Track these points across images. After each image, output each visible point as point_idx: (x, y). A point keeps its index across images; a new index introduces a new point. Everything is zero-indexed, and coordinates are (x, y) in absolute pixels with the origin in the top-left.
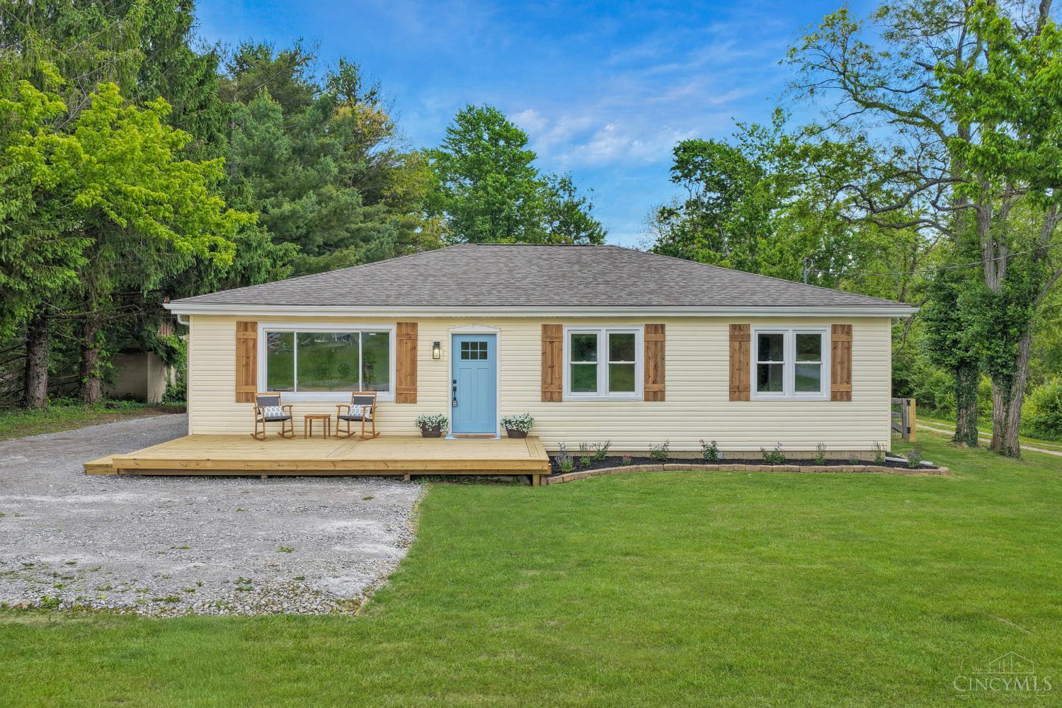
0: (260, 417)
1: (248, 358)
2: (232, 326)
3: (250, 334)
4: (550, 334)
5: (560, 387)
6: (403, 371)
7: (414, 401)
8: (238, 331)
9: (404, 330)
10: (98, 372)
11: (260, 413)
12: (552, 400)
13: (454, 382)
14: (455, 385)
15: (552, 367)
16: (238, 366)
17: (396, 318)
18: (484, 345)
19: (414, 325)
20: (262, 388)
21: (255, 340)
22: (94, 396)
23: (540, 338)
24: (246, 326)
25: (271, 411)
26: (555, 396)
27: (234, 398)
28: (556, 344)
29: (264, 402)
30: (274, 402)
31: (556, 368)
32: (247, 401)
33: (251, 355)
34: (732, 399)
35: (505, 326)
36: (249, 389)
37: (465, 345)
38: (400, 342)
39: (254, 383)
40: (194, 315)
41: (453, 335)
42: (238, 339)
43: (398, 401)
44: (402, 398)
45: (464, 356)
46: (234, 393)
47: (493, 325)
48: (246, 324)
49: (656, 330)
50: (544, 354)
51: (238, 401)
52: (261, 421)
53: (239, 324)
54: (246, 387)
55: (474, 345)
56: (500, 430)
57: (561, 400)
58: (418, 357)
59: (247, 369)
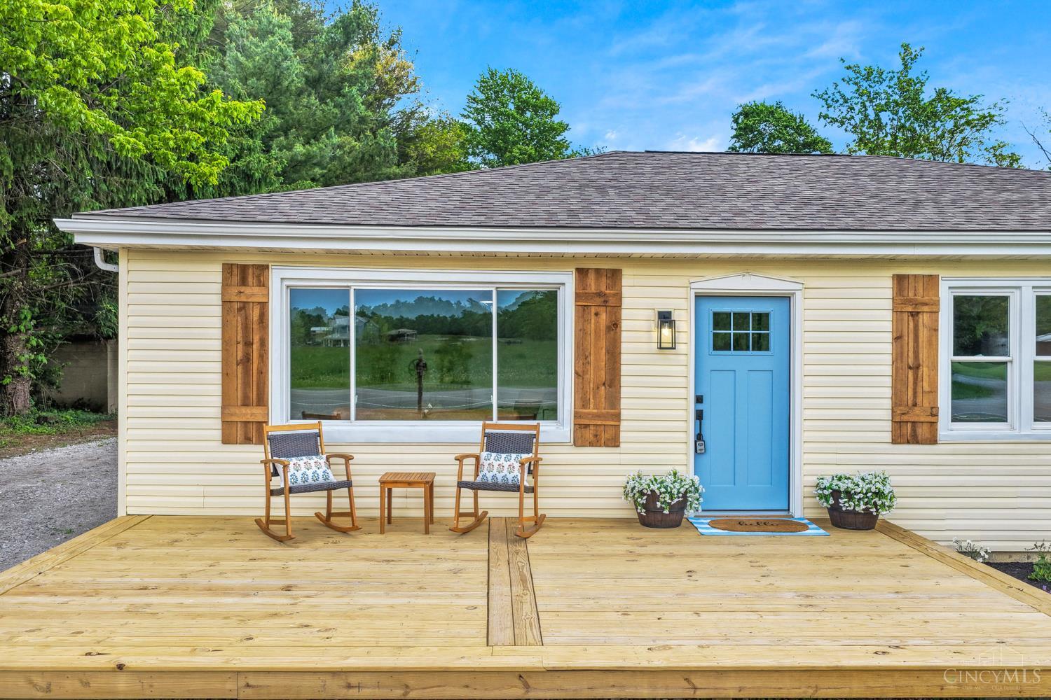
0: (277, 483)
1: (248, 344)
2: (212, 275)
3: (252, 292)
4: (911, 295)
5: (934, 412)
6: (591, 376)
7: (614, 442)
8: (225, 285)
9: (592, 284)
10: (25, 368)
11: (276, 473)
12: (914, 440)
13: (699, 399)
14: (700, 407)
15: (916, 368)
16: (225, 362)
17: (575, 257)
18: (762, 320)
19: (615, 275)
20: (279, 415)
21: (264, 306)
22: (19, 405)
23: (888, 304)
24: (244, 275)
25: (303, 468)
26: (923, 431)
27: (218, 434)
28: (924, 319)
29: (286, 446)
30: (309, 445)
31: (924, 370)
32: (247, 440)
33: (256, 339)
35: (814, 278)
36: (253, 413)
37: (720, 320)
38: (582, 311)
39: (262, 400)
40: (130, 249)
41: (699, 297)
42: (226, 303)
43: (578, 442)
44: (589, 434)
45: (721, 344)
46: (218, 424)
47: (786, 274)
48: (244, 268)
50: (898, 338)
51: (226, 440)
52: (278, 492)
53: (228, 269)
54: (244, 410)
55: (741, 319)
56: (802, 505)
57: (933, 441)
58: (624, 347)
59: (247, 372)
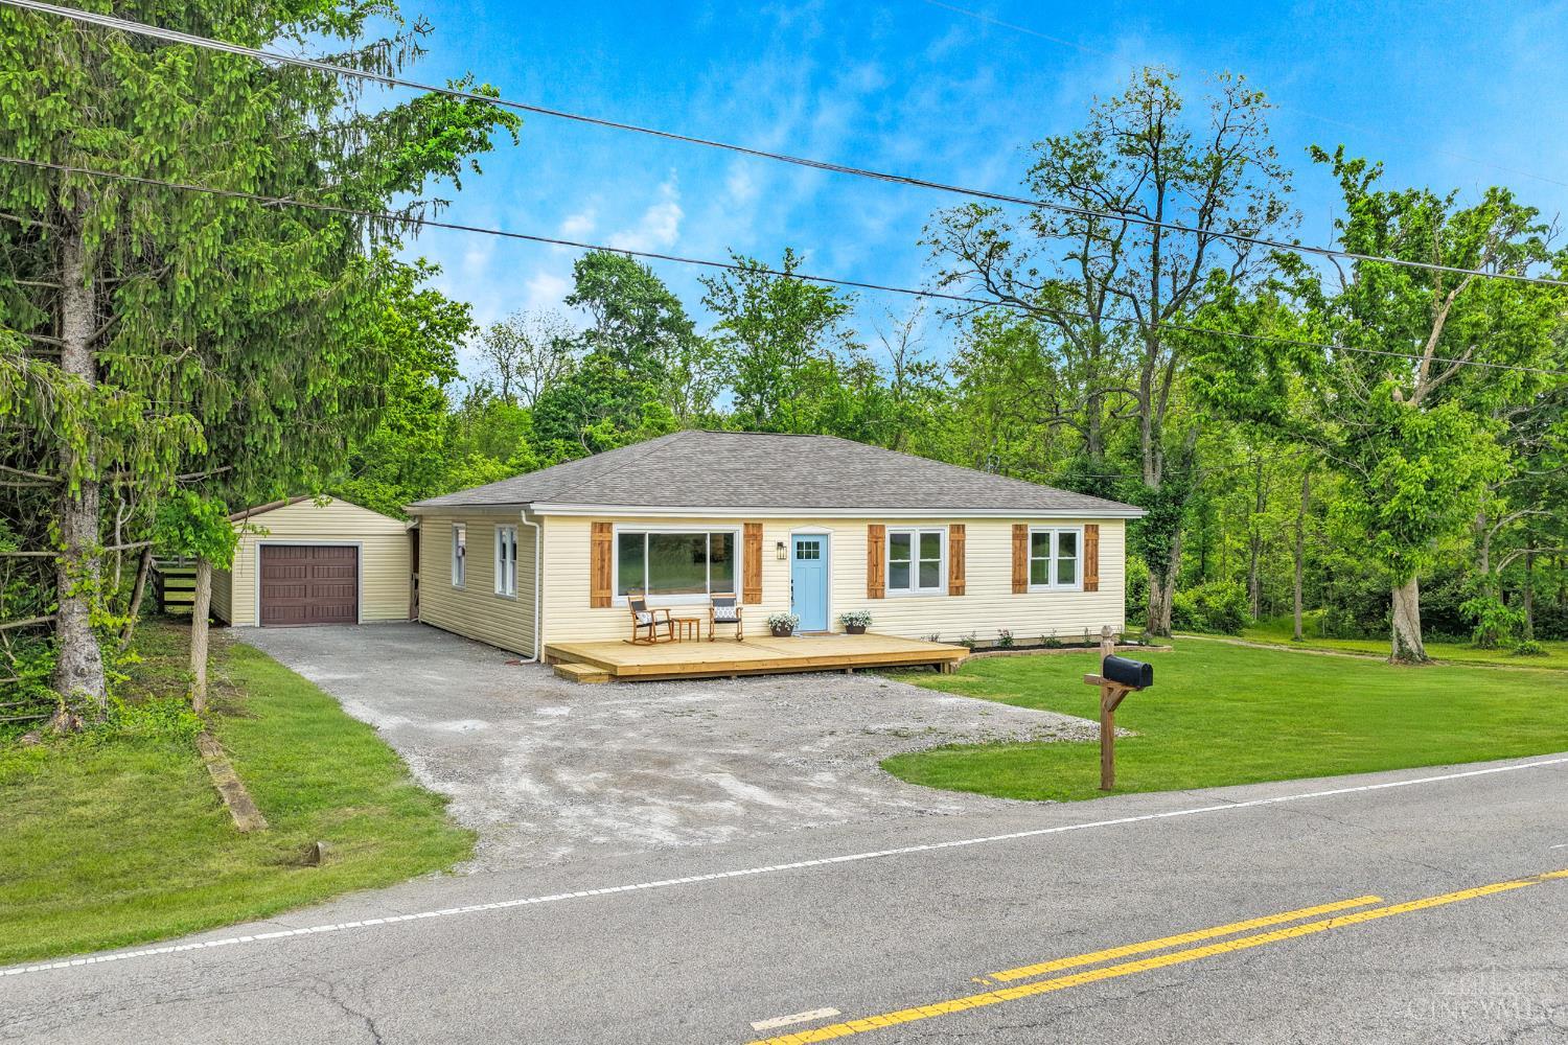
1: (603, 560)
2: (587, 527)
3: (604, 536)
4: (875, 535)
5: (883, 585)
6: (750, 572)
7: (759, 602)
8: (593, 532)
9: (750, 531)
12: (876, 597)
13: (793, 582)
14: (793, 585)
15: (876, 566)
16: (592, 569)
17: (743, 519)
18: (816, 545)
19: (760, 525)
20: (615, 592)
21: (610, 542)
23: (866, 538)
24: (602, 527)
26: (879, 593)
27: (589, 604)
28: (880, 544)
31: (879, 567)
32: (602, 606)
33: (606, 557)
34: (1014, 592)
35: (838, 528)
36: (604, 593)
37: (801, 545)
38: (747, 542)
39: (608, 586)
40: (552, 516)
41: (792, 536)
42: (593, 542)
43: (746, 600)
44: (749, 598)
45: (801, 556)
46: (589, 598)
48: (602, 524)
49: (958, 529)
50: (870, 553)
51: (592, 607)
53: (594, 525)
54: (600, 592)
55: (809, 545)
56: (833, 627)
57: (883, 597)
58: (764, 558)
59: (602, 573)
